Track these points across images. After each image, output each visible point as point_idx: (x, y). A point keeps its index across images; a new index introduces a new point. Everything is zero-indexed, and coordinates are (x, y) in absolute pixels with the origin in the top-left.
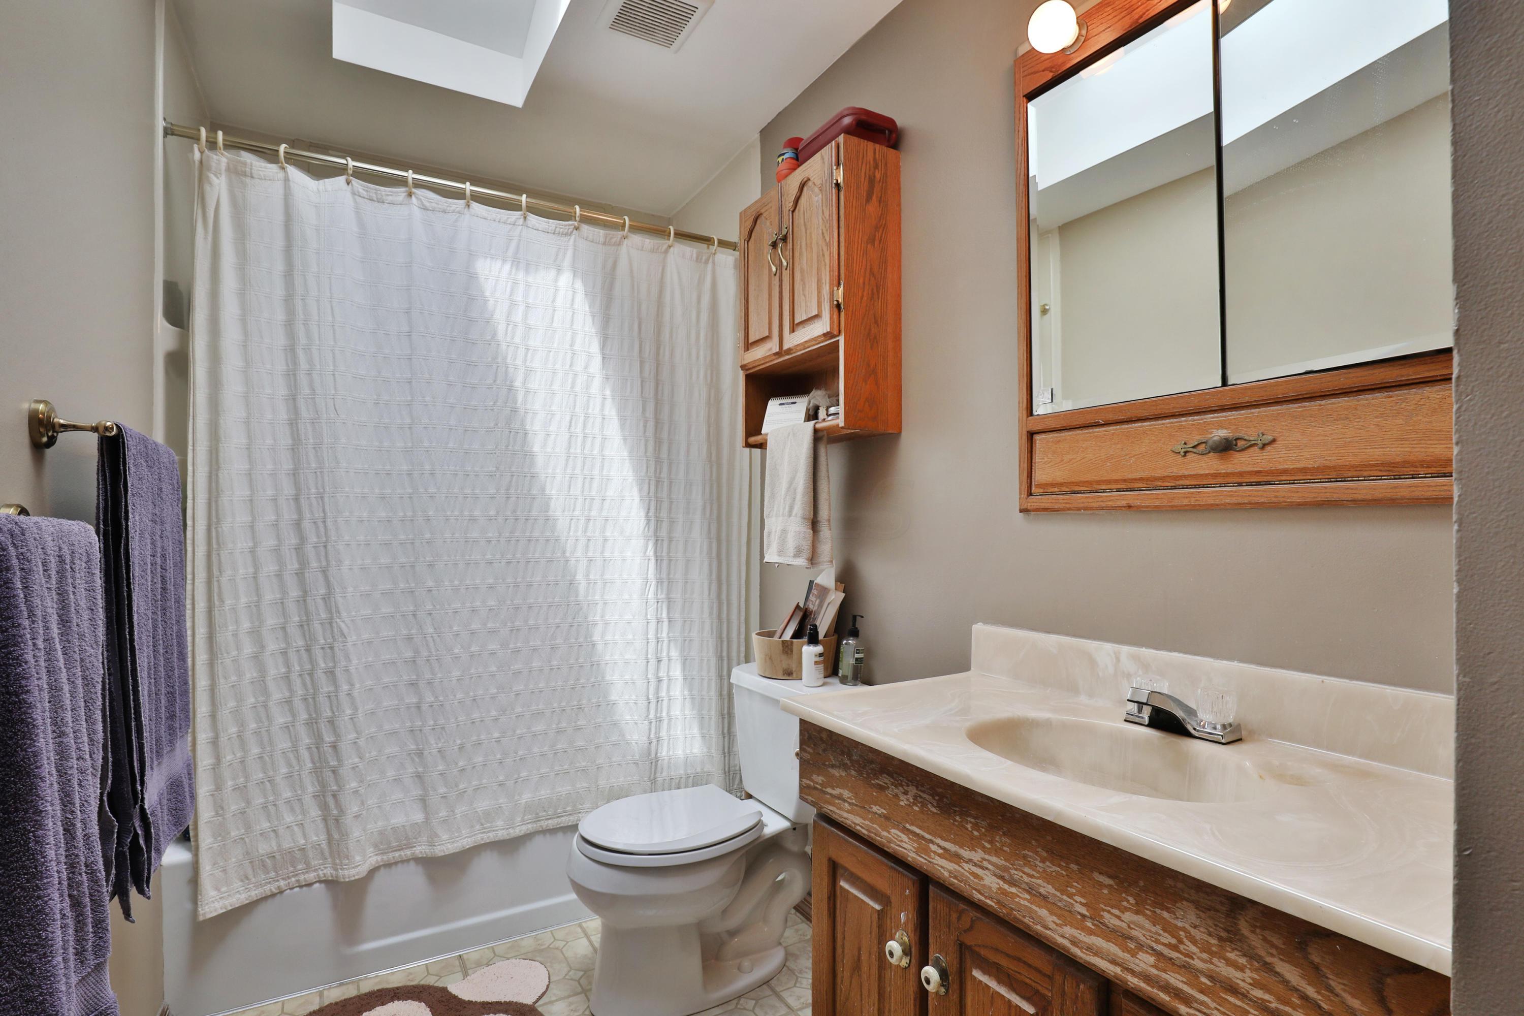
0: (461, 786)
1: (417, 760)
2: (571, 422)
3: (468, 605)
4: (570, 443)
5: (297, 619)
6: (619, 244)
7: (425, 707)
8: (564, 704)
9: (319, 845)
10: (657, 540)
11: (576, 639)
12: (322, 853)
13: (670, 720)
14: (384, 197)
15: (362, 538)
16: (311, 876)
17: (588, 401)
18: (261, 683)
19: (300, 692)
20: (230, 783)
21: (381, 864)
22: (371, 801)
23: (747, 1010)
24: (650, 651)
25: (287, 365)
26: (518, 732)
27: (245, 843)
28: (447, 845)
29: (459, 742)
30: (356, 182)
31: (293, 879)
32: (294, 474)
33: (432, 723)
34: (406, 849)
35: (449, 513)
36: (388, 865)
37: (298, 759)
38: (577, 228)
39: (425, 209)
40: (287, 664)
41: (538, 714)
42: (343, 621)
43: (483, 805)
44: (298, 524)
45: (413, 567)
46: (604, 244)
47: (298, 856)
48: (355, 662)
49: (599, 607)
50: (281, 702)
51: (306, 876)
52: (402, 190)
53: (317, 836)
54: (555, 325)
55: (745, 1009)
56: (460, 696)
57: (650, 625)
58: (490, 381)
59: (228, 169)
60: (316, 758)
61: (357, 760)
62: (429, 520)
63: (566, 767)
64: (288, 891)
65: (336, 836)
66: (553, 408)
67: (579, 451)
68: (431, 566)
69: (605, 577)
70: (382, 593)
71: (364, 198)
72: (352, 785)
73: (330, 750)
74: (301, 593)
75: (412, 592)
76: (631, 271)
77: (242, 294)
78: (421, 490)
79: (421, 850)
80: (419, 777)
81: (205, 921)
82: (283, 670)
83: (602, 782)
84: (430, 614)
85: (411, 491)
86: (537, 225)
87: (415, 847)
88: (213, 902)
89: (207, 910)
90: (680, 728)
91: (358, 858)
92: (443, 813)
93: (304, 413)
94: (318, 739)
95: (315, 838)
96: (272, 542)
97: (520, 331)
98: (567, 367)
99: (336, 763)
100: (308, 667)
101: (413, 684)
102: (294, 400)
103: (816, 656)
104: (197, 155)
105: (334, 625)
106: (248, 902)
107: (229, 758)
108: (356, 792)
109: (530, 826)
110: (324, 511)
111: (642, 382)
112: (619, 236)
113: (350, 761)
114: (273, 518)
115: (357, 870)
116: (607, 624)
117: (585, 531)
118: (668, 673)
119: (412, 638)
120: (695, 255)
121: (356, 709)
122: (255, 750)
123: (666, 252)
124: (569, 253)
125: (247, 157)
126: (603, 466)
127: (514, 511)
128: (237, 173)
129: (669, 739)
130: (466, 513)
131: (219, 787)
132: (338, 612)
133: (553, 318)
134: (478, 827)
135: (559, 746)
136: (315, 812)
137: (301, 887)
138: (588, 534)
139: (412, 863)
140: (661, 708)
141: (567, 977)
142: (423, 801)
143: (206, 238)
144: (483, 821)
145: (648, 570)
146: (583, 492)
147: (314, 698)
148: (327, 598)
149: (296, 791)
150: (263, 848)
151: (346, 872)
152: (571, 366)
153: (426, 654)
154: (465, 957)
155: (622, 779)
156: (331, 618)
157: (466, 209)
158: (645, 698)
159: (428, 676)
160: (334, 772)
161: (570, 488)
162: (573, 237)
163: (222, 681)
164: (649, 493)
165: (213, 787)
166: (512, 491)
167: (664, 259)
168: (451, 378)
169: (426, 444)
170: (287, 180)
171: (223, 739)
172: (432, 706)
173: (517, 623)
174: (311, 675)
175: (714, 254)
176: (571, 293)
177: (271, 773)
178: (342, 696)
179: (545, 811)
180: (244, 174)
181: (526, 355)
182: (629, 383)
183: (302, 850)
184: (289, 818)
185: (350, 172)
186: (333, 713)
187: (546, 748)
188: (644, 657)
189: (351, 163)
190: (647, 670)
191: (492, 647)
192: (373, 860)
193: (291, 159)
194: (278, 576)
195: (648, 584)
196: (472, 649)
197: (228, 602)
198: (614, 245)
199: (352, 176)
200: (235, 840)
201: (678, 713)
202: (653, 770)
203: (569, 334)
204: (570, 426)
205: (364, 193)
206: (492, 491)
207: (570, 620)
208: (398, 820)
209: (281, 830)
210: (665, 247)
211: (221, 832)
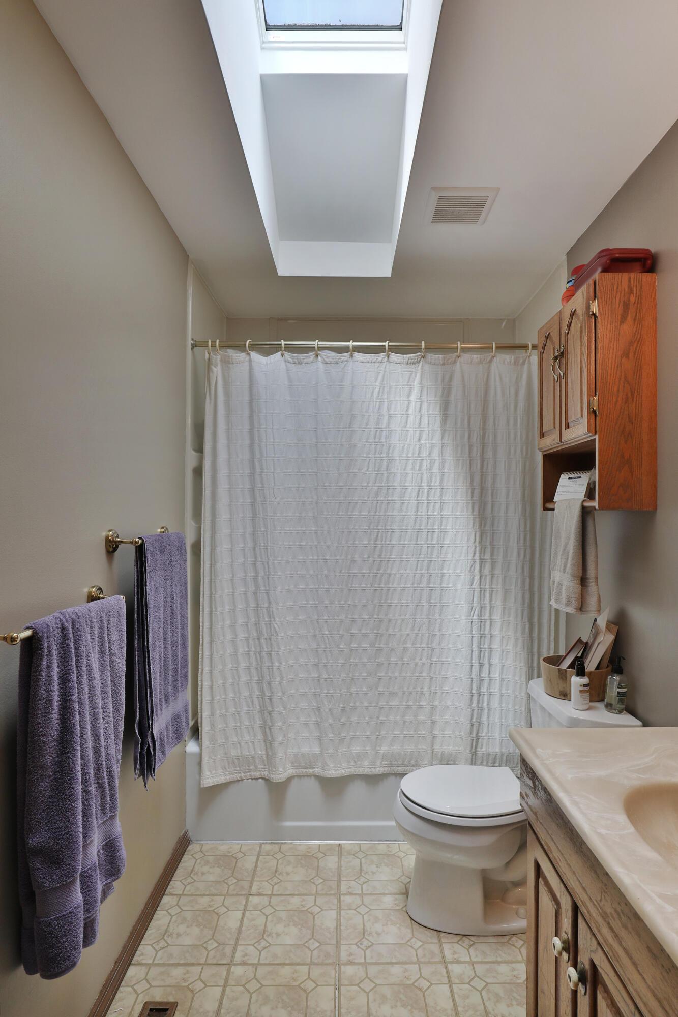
0: (343, 735)
1: (317, 713)
2: (418, 493)
3: (350, 617)
4: (417, 508)
5: (254, 620)
6: (455, 362)
7: (322, 680)
8: (411, 689)
9: (262, 756)
10: (481, 576)
11: (421, 645)
12: (263, 761)
13: (489, 710)
14: (302, 361)
15: (288, 573)
16: (257, 774)
17: (431, 477)
18: (235, 655)
19: (255, 664)
20: (218, 712)
21: (295, 775)
22: (291, 735)
23: (516, 947)
24: (474, 657)
25: (251, 471)
26: (380, 704)
27: (225, 747)
28: (333, 771)
29: (342, 706)
30: (287, 355)
31: (248, 774)
32: (253, 534)
33: (326, 691)
34: (310, 768)
35: (338, 557)
36: (299, 777)
37: (252, 702)
38: (423, 357)
39: (326, 363)
40: (248, 646)
41: (393, 694)
42: (276, 624)
43: (356, 749)
44: (255, 564)
45: (317, 591)
46: (443, 364)
47: (251, 761)
48: (282, 649)
49: (438, 623)
50: (245, 668)
51: (255, 773)
52: (312, 354)
53: (260, 751)
54: (408, 426)
55: (514, 945)
56: (343, 676)
57: (474, 639)
58: (365, 470)
59: (221, 360)
60: (261, 704)
61: (282, 709)
62: (327, 562)
63: (412, 732)
64: (246, 780)
65: (270, 753)
66: (406, 484)
67: (424, 513)
68: (327, 591)
69: (442, 602)
70: (300, 607)
71: (291, 363)
72: (279, 724)
73: (268, 700)
74: (255, 605)
75: (316, 607)
76: (463, 381)
77: (228, 431)
78: (322, 543)
79: (317, 771)
80: (318, 724)
81: (203, 788)
82: (247, 649)
83: (437, 748)
84: (326, 622)
85: (316, 543)
86: (396, 360)
87: (314, 768)
88: (208, 778)
89: (205, 782)
90: (497, 717)
91: (281, 769)
92: (331, 751)
93: (259, 499)
94: (263, 691)
95: (260, 752)
96: (242, 574)
97: (384, 434)
98: (416, 455)
99: (270, 709)
100: (259, 649)
101: (316, 665)
102: (254, 490)
103: (581, 686)
104: (207, 355)
105: (272, 625)
106: (225, 782)
107: (218, 697)
108: (281, 729)
109: (386, 769)
110: (267, 557)
111: (471, 461)
112: (454, 357)
113: (278, 709)
114: (243, 560)
115: (280, 776)
116: (443, 635)
117: (428, 569)
118: (489, 674)
119: (316, 636)
120: (513, 361)
121: (282, 678)
122: (231, 695)
123: (491, 361)
124: (418, 375)
125: (231, 352)
126: (441, 522)
127: (380, 555)
128: (226, 362)
129: (489, 724)
130: (350, 557)
131: (212, 714)
132: (274, 618)
133: (407, 422)
134: (352, 763)
135: (407, 718)
136: (260, 736)
137: (252, 779)
138: (430, 571)
139: (313, 778)
140: (483, 700)
141: (399, 880)
142: (320, 739)
143: (210, 403)
144: (356, 760)
145: (473, 598)
146: (427, 541)
147: (261, 668)
148: (269, 609)
149: (251, 722)
150: (233, 752)
151: (274, 776)
152: (419, 454)
153: (323, 647)
154: (342, 846)
155: (451, 748)
156: (270, 621)
157: (350, 359)
158: (469, 692)
159: (324, 661)
160: (270, 714)
161: (417, 539)
162: (421, 363)
163: (215, 653)
164: (475, 542)
165: (210, 713)
166: (379, 542)
167: (489, 367)
168: (341, 470)
169: (325, 513)
170: (250, 361)
171: (215, 687)
172: (326, 680)
173: (381, 631)
174: (260, 654)
175: (530, 356)
176: (419, 403)
177: (239, 710)
178: (275, 669)
179: (396, 760)
180: (229, 363)
181: (389, 450)
182: (461, 462)
183: (252, 757)
184: (247, 738)
185: (283, 349)
186: (270, 678)
187: (398, 718)
188: (469, 662)
189: (283, 343)
190: (471, 671)
191: (365, 645)
192: (291, 772)
193: (253, 347)
194: (244, 594)
195: (474, 609)
196: (352, 646)
197: (219, 609)
198: (450, 364)
199: (284, 351)
200: (220, 745)
201: (496, 705)
202: (474, 745)
203: (418, 432)
204: (418, 496)
205: (291, 360)
206: (366, 542)
207: (416, 631)
208: (305, 749)
209: (243, 744)
210: (489, 358)
211: (213, 739)
